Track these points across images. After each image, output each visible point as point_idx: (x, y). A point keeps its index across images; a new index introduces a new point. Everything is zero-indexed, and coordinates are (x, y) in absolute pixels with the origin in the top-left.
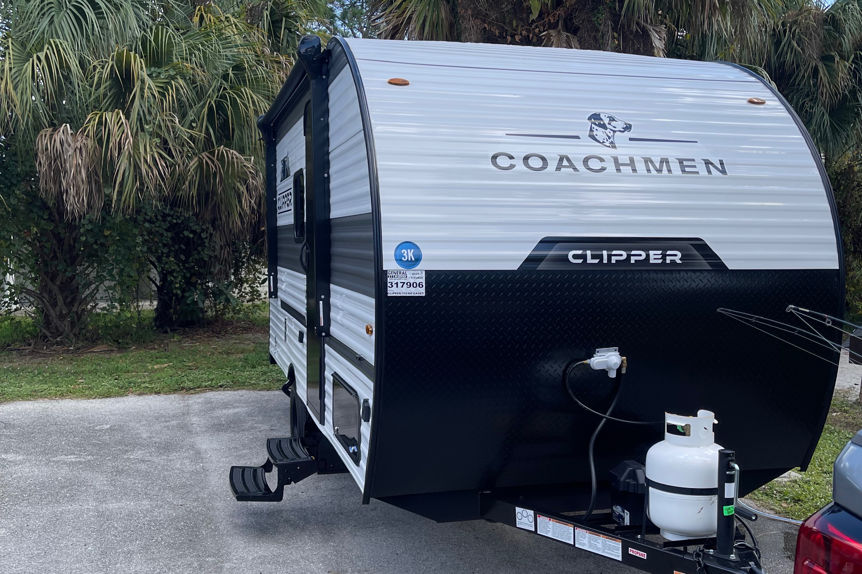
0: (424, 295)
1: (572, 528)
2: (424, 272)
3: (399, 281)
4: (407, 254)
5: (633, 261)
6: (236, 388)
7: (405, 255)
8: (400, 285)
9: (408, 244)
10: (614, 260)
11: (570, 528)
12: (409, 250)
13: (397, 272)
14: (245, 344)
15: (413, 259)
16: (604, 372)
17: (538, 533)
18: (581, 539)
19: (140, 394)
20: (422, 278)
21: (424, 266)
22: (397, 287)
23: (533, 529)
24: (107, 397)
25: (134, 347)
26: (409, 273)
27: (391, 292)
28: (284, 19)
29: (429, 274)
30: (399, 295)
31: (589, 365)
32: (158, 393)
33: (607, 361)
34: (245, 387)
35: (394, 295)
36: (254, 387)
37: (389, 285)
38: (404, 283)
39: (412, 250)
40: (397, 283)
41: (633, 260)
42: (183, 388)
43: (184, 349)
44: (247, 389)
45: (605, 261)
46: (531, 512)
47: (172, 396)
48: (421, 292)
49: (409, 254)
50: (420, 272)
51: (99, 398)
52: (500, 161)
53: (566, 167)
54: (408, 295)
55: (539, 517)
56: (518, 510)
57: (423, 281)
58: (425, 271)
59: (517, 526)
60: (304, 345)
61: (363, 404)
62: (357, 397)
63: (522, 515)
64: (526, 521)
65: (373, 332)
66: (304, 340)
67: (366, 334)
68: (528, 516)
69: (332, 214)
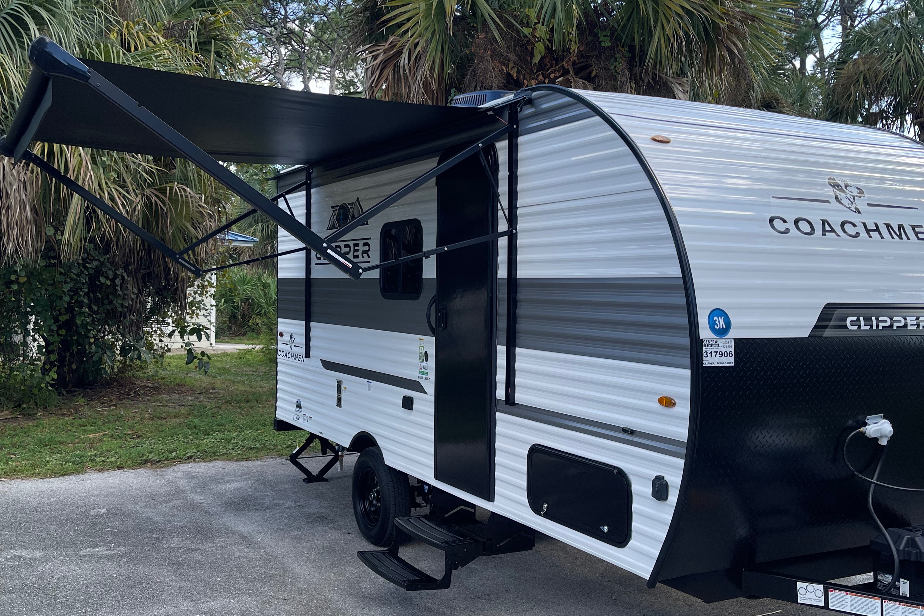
0: (733, 365)
1: (880, 602)
2: (733, 341)
3: (713, 350)
4: (719, 322)
5: (895, 328)
6: (208, 459)
7: (717, 322)
8: (714, 354)
9: (718, 312)
10: (881, 325)
11: (876, 601)
12: (720, 318)
13: (712, 341)
14: (169, 407)
15: (724, 327)
16: (876, 440)
17: (830, 607)
18: (891, 611)
19: (102, 470)
20: (731, 347)
21: (734, 334)
22: (711, 356)
23: (823, 604)
24: (64, 475)
25: (40, 414)
26: (721, 342)
27: (707, 362)
28: (213, 41)
29: (738, 342)
30: (713, 365)
31: (863, 433)
32: (120, 467)
33: (881, 429)
34: (217, 457)
35: (709, 365)
36: (227, 457)
37: (705, 354)
38: (717, 352)
39: (723, 318)
40: (711, 353)
41: (895, 325)
42: (146, 462)
43: (101, 414)
44: (221, 460)
45: (874, 328)
46: (821, 587)
47: (141, 471)
48: (730, 361)
49: (720, 322)
50: (729, 340)
51: (55, 477)
52: (776, 223)
53: (828, 231)
54: (720, 365)
55: (830, 591)
56: (799, 584)
57: (732, 350)
58: (734, 339)
59: (799, 602)
60: (414, 412)
61: (654, 481)
62: (620, 472)
63: (806, 589)
64: (812, 595)
65: (677, 404)
66: (414, 406)
67: (657, 406)
68: (814, 591)
69: (522, 273)
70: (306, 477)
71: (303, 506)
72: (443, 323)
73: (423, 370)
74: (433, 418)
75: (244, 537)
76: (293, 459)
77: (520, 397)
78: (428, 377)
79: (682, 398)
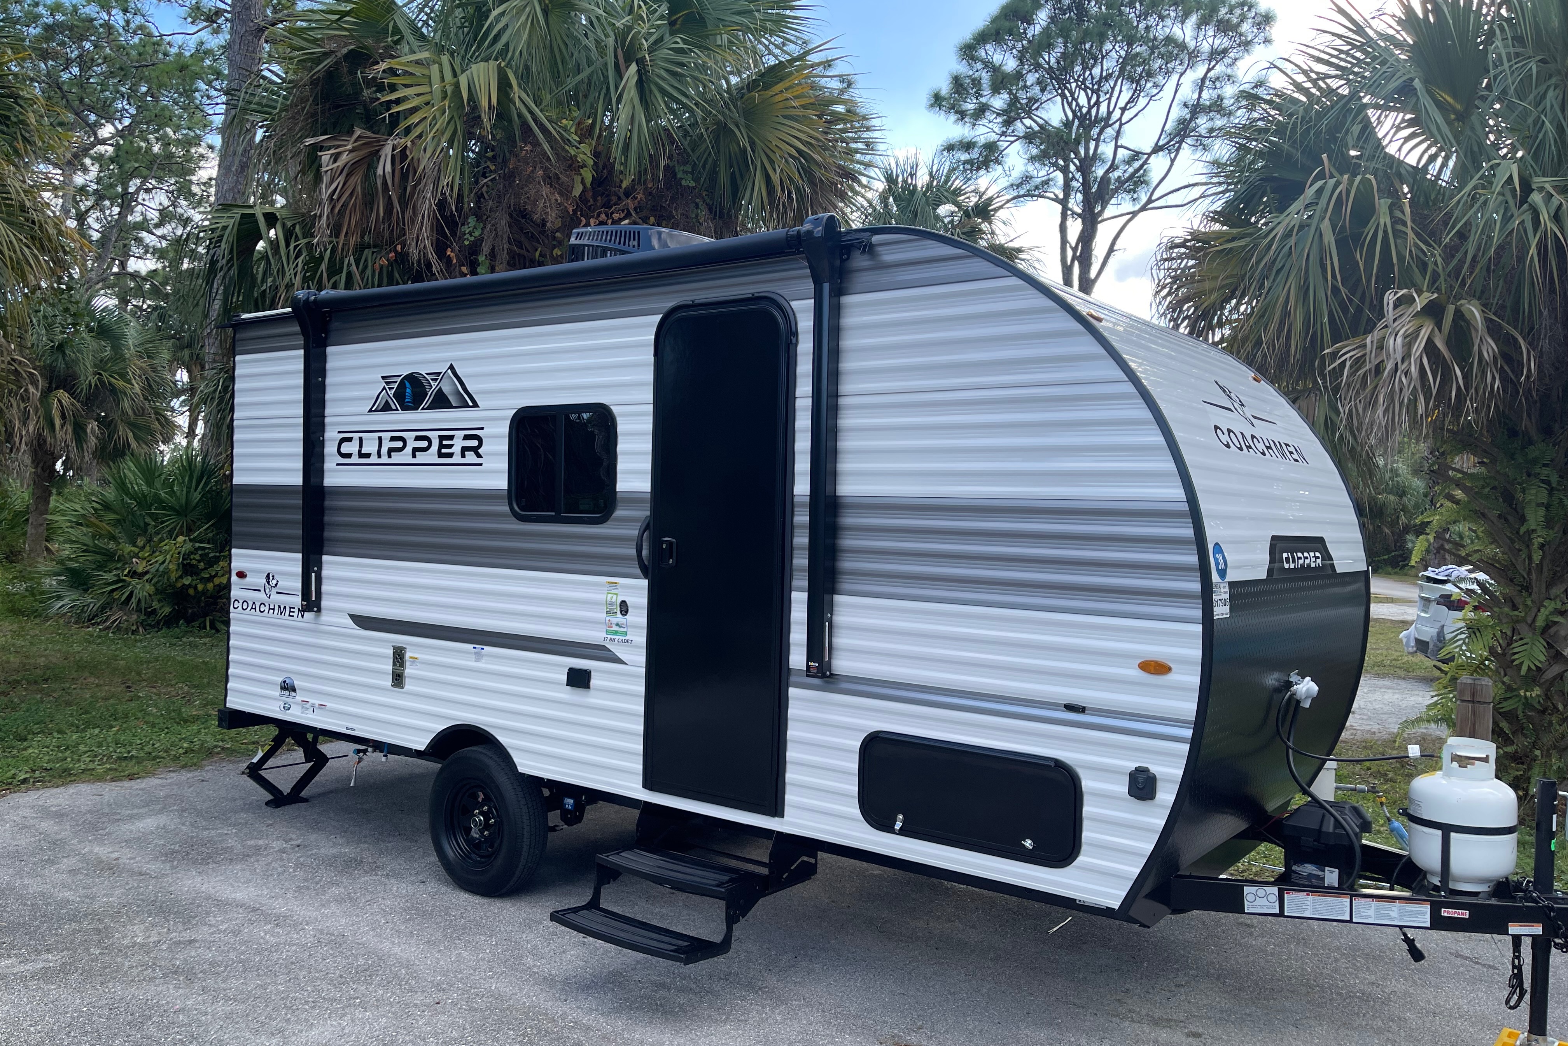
0: (1229, 615)
1: (1348, 900)
2: (1227, 585)
3: (1217, 598)
7: (1219, 561)
8: (1218, 603)
9: (1217, 548)
11: (1345, 899)
12: (1219, 555)
13: (1217, 585)
15: (1224, 568)
16: (1303, 702)
18: (1362, 911)
20: (1227, 592)
22: (1217, 606)
23: (1277, 911)
26: (1222, 587)
27: (1215, 613)
29: (1230, 586)
31: (1292, 697)
33: (1307, 689)
35: (1216, 617)
37: (1214, 604)
38: (1220, 600)
39: (1221, 555)
40: (1216, 601)
41: (1306, 562)
46: (1275, 890)
48: (1227, 611)
49: (1221, 561)
52: (1219, 433)
53: (1249, 447)
54: (1221, 617)
55: (1287, 893)
56: (1247, 890)
57: (1228, 596)
59: (1246, 911)
60: (592, 692)
61: (1131, 775)
62: (1059, 766)
63: (1256, 895)
64: (1264, 902)
65: (1173, 670)
66: (593, 682)
67: (1136, 673)
68: (1266, 896)
69: (847, 488)
70: (270, 797)
71: (305, 847)
72: (671, 557)
73: (615, 628)
74: (642, 701)
75: (255, 910)
76: (254, 772)
77: (842, 664)
78: (627, 638)
79: (1184, 661)
